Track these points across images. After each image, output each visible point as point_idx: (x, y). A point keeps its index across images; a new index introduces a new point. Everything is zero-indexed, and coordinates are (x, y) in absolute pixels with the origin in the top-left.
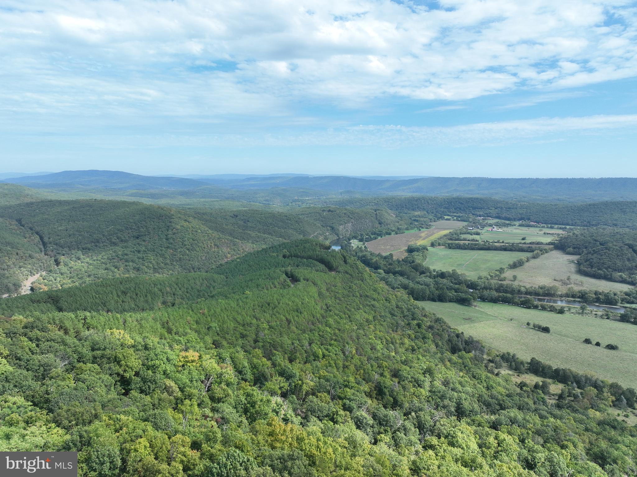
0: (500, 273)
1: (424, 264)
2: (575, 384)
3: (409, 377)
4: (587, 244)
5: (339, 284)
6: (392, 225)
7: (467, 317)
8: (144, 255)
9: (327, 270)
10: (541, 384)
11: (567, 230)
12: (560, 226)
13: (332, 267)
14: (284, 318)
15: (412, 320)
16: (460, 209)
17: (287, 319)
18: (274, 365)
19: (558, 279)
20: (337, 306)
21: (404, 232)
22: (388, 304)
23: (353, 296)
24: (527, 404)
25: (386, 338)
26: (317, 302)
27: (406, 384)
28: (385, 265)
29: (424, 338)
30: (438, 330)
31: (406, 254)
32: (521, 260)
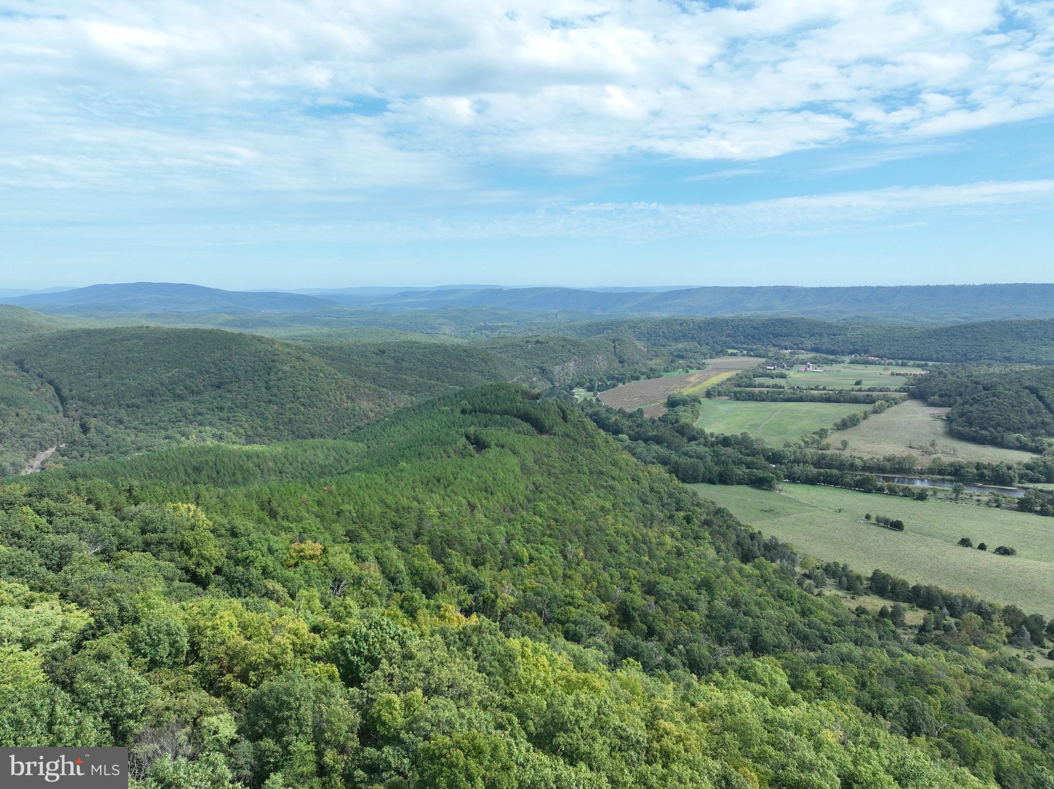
0: (821, 437)
1: (696, 425)
2: (945, 610)
3: (674, 593)
4: (963, 389)
5: (555, 454)
6: (641, 365)
7: (768, 508)
8: (229, 415)
9: (535, 432)
10: (890, 610)
11: (929, 368)
12: (918, 362)
13: (544, 426)
14: (464, 502)
15: (677, 510)
16: (753, 337)
17: (470, 504)
18: (449, 571)
19: (916, 446)
20: (553, 487)
21: (662, 376)
22: (636, 486)
23: (579, 472)
24: (869, 637)
25: (633, 536)
26: (520, 479)
27: (668, 604)
28: (630, 427)
29: (697, 538)
30: (720, 526)
31: (665, 410)
32: (855, 415)
